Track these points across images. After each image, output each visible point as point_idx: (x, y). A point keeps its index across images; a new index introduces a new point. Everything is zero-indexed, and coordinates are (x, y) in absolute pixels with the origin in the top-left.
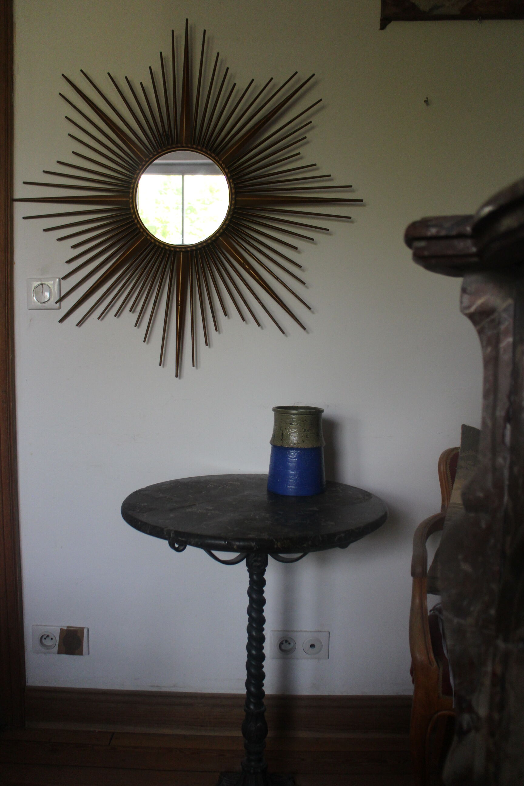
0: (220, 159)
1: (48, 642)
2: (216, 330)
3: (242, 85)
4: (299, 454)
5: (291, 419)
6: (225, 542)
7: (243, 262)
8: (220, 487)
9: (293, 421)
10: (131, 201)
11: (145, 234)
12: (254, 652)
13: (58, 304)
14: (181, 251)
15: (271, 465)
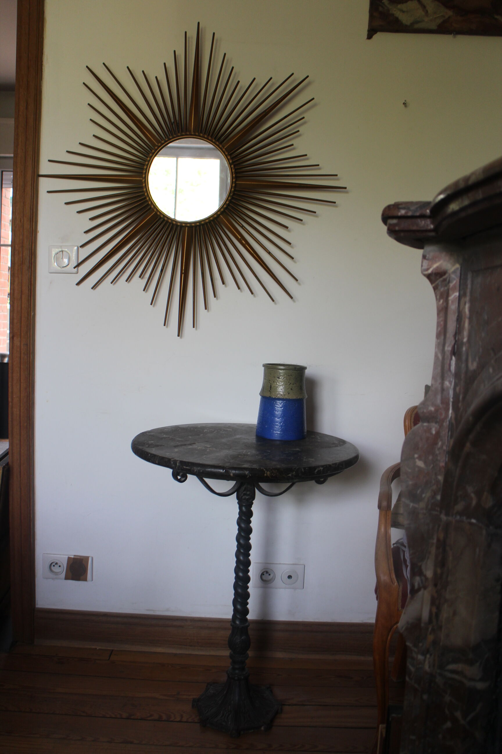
0: (223, 147)
1: (56, 569)
2: (215, 296)
3: (244, 83)
4: (285, 404)
5: (279, 374)
6: (223, 471)
7: (240, 238)
8: (215, 432)
9: (281, 375)
10: (143, 180)
11: (155, 210)
12: (241, 574)
13: (76, 269)
14: (186, 226)
15: (260, 413)
